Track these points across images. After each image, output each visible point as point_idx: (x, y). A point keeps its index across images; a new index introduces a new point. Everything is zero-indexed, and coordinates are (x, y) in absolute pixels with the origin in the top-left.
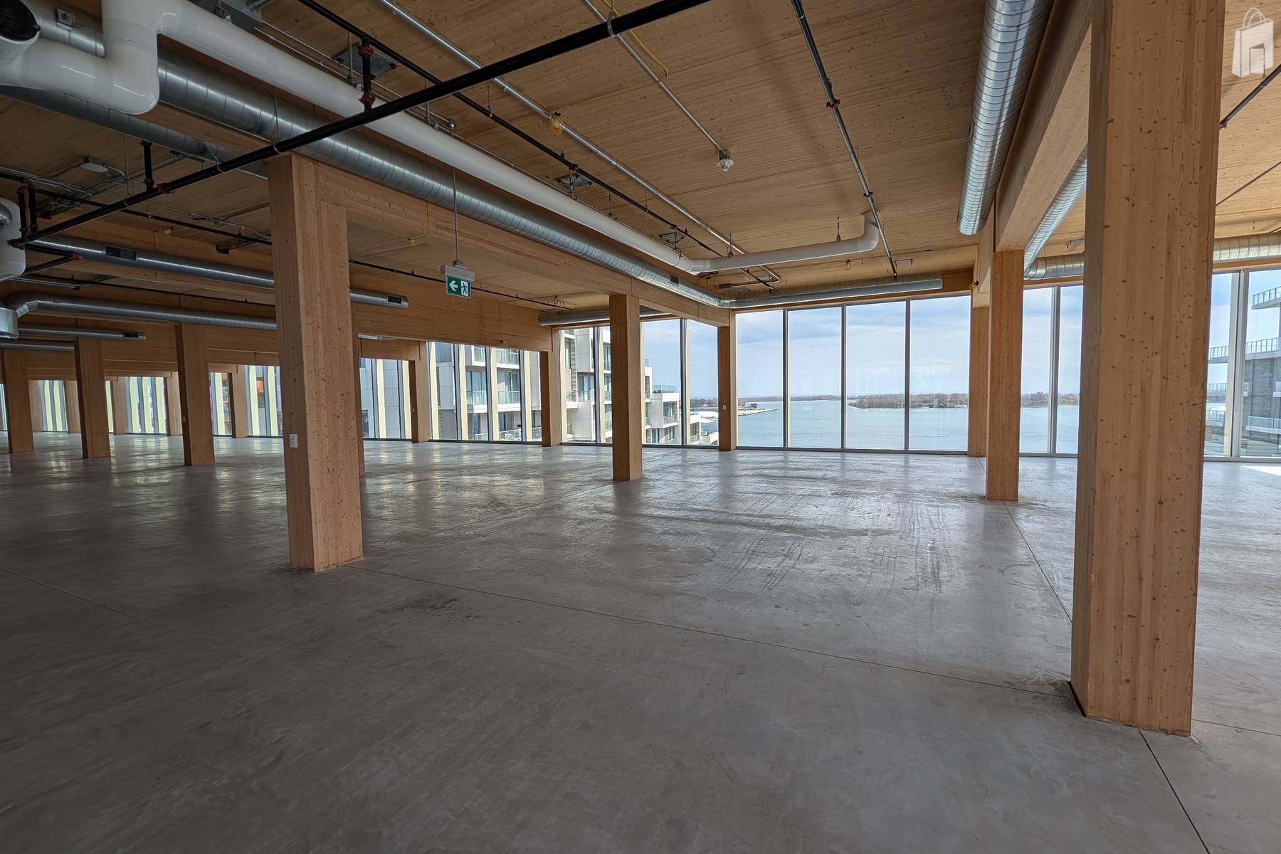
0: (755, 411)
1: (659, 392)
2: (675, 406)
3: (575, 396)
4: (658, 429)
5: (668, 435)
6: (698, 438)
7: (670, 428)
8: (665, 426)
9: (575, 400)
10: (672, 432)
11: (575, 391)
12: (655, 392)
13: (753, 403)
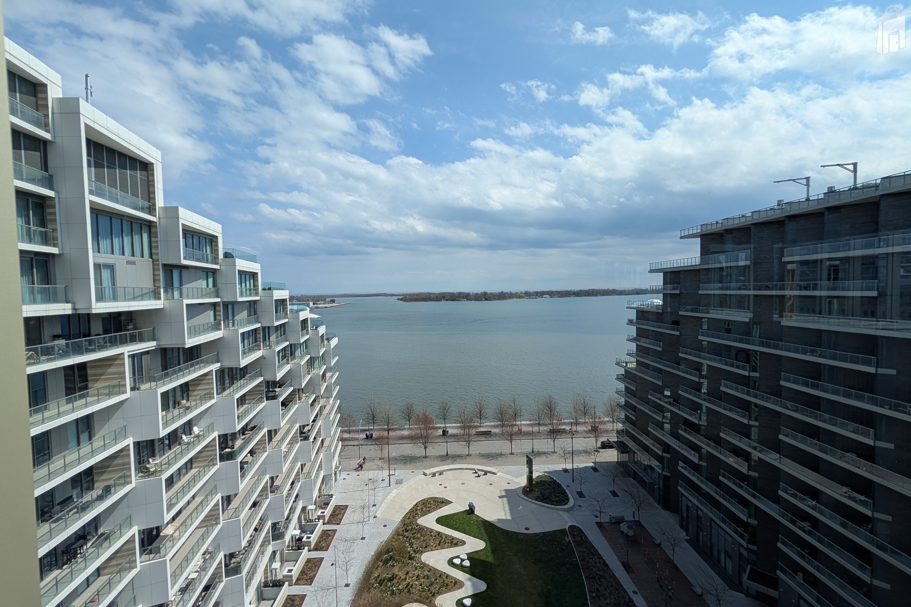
0: (334, 305)
1: (269, 289)
2: (285, 303)
3: (160, 294)
4: (269, 327)
5: (279, 332)
6: (307, 333)
7: (281, 325)
8: (276, 324)
9: (159, 298)
10: (282, 329)
11: (159, 287)
12: (264, 289)
13: (332, 299)
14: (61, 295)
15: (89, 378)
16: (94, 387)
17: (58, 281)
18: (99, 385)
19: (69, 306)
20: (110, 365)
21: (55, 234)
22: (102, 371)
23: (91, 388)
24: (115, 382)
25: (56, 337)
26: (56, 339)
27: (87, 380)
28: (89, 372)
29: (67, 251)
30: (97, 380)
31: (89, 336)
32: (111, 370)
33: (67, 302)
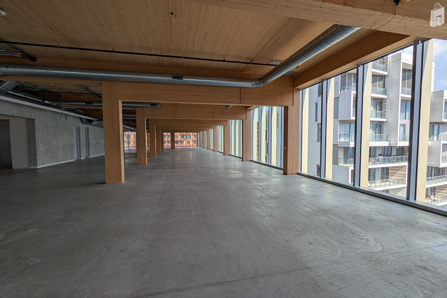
14: (385, 138)
15: (389, 174)
16: (392, 178)
17: (384, 132)
18: (394, 178)
19: (388, 143)
20: (399, 170)
21: (385, 113)
22: (395, 172)
23: (390, 178)
24: (400, 178)
25: (380, 155)
26: (380, 156)
27: (388, 175)
28: (390, 171)
29: (389, 119)
30: (393, 175)
31: (391, 156)
32: (399, 172)
33: (387, 141)
